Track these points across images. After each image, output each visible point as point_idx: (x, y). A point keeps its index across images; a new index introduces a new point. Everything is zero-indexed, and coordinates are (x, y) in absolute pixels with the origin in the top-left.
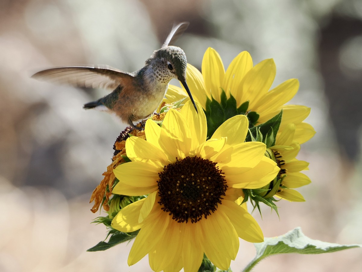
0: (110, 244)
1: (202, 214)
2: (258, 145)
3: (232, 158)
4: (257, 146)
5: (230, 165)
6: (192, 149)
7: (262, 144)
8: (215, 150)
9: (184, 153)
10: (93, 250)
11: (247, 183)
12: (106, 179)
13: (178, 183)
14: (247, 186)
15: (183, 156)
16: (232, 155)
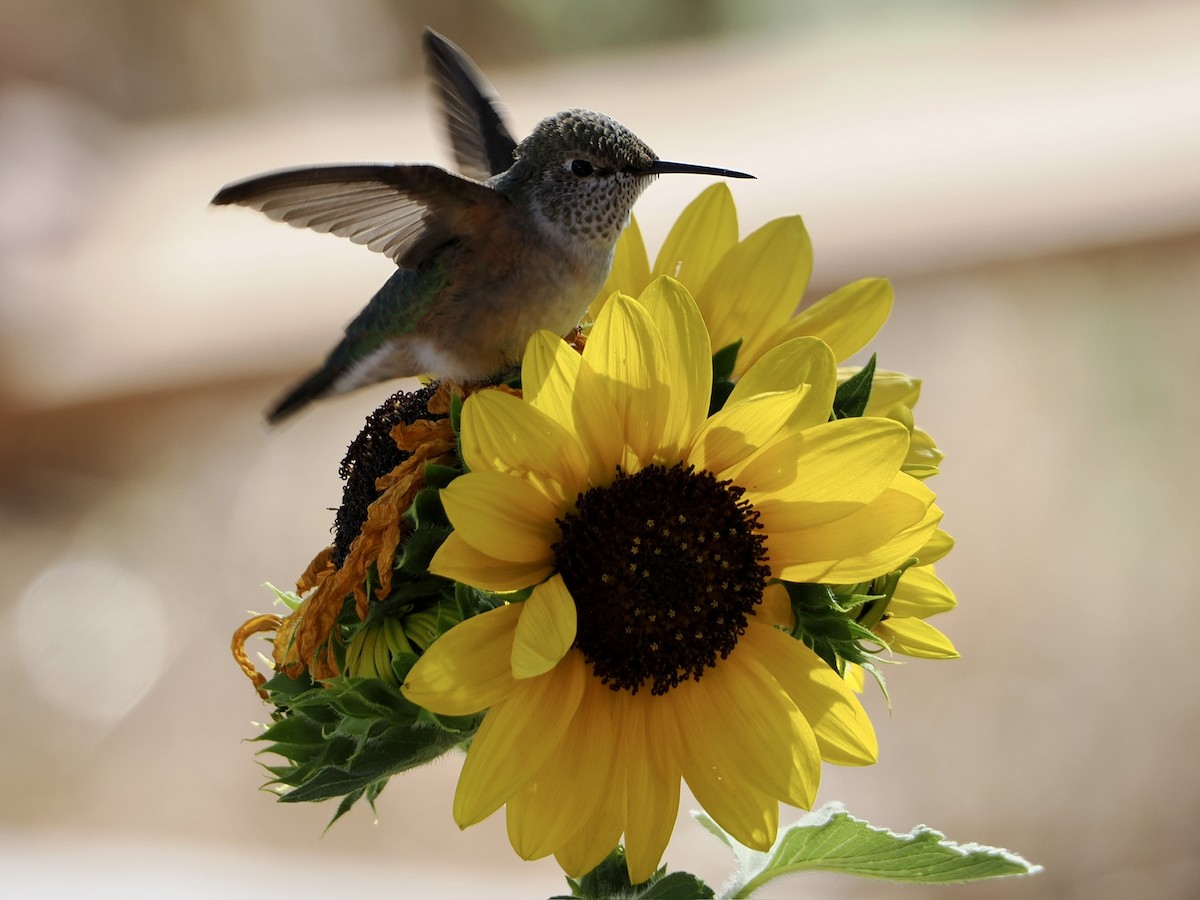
0: (352, 778)
2: (885, 429)
3: (800, 470)
4: (879, 430)
5: (788, 495)
6: (664, 443)
7: (896, 425)
8: (749, 442)
9: (637, 454)
10: (299, 796)
11: (830, 563)
12: (368, 547)
13: (635, 546)
14: (827, 572)
15: (633, 465)
16: (799, 461)
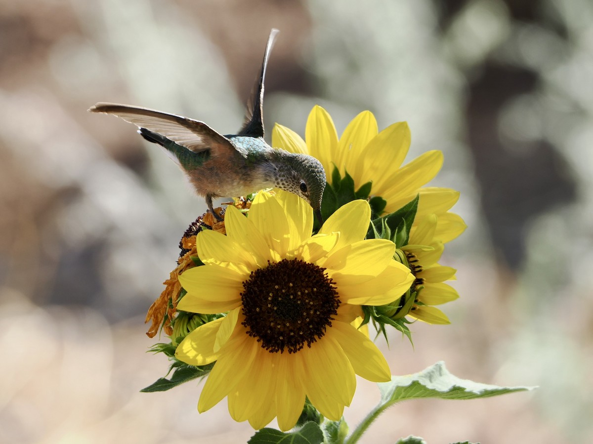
0: (173, 382)
1: (304, 341)
2: (385, 244)
3: (348, 262)
4: (382, 245)
5: (344, 271)
6: (290, 249)
7: (390, 242)
8: (324, 250)
9: (279, 254)
10: (148, 390)
11: (368, 298)
12: (169, 290)
13: (270, 297)
14: (367, 301)
15: (278, 259)
16: (347, 258)
